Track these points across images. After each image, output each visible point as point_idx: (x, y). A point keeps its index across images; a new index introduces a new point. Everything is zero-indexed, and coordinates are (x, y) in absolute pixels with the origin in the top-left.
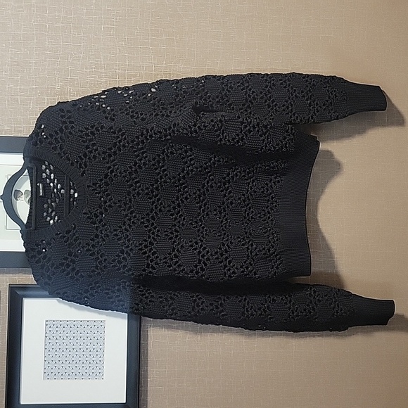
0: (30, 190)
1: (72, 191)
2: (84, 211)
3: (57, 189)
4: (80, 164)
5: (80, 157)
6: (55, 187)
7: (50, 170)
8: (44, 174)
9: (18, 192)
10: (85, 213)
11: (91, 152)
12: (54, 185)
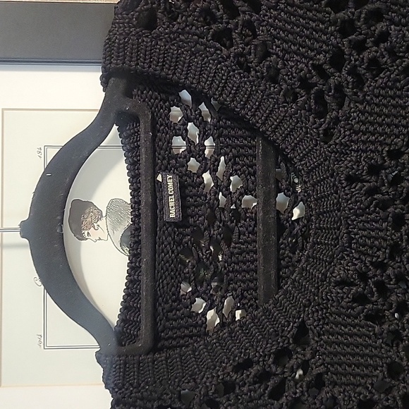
0: (127, 198)
1: (281, 197)
2: (339, 273)
3: (228, 194)
4: (320, 97)
5: (319, 69)
6: (221, 186)
7: (201, 123)
8: (178, 141)
9: (83, 207)
10: (342, 283)
11: (360, 47)
12: (215, 179)
